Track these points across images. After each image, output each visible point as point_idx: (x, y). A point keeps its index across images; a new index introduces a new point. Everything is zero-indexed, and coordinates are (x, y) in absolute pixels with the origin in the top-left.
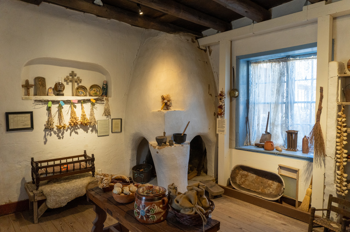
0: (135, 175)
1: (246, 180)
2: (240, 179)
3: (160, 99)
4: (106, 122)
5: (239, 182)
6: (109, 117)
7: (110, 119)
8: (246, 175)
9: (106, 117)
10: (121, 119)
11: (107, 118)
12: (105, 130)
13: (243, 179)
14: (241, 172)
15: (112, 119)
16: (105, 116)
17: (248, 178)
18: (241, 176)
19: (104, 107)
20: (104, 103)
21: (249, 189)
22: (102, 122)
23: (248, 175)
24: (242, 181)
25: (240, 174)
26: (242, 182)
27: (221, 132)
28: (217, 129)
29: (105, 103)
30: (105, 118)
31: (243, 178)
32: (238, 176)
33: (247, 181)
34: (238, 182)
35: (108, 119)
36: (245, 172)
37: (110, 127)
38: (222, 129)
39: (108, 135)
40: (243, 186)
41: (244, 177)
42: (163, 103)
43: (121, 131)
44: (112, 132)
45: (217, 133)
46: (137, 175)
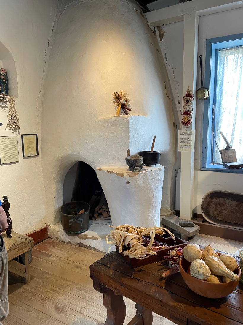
0: (70, 221)
1: (222, 209)
2: (214, 209)
3: (112, 99)
4: (13, 139)
5: (213, 214)
6: (16, 132)
7: (18, 135)
8: (222, 203)
9: (12, 131)
10: (36, 135)
11: (13, 133)
12: (11, 153)
13: (218, 210)
14: (215, 200)
15: (22, 135)
16: (10, 129)
17: (226, 207)
18: (214, 205)
19: (8, 114)
20: (7, 107)
21: (228, 221)
22: (6, 140)
23: (225, 203)
24: (217, 211)
25: (213, 203)
26: (217, 214)
27: (185, 149)
28: (179, 145)
29: (9, 107)
30: (10, 132)
31: (219, 208)
32: (211, 205)
33: (224, 211)
34: (211, 213)
35: (15, 134)
36: (220, 199)
37: (19, 147)
38: (187, 144)
39: (17, 162)
40: (220, 219)
41: (219, 206)
42: (118, 105)
43: (38, 154)
44: (24, 156)
45: (179, 150)
46: (73, 221)
